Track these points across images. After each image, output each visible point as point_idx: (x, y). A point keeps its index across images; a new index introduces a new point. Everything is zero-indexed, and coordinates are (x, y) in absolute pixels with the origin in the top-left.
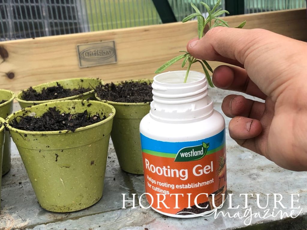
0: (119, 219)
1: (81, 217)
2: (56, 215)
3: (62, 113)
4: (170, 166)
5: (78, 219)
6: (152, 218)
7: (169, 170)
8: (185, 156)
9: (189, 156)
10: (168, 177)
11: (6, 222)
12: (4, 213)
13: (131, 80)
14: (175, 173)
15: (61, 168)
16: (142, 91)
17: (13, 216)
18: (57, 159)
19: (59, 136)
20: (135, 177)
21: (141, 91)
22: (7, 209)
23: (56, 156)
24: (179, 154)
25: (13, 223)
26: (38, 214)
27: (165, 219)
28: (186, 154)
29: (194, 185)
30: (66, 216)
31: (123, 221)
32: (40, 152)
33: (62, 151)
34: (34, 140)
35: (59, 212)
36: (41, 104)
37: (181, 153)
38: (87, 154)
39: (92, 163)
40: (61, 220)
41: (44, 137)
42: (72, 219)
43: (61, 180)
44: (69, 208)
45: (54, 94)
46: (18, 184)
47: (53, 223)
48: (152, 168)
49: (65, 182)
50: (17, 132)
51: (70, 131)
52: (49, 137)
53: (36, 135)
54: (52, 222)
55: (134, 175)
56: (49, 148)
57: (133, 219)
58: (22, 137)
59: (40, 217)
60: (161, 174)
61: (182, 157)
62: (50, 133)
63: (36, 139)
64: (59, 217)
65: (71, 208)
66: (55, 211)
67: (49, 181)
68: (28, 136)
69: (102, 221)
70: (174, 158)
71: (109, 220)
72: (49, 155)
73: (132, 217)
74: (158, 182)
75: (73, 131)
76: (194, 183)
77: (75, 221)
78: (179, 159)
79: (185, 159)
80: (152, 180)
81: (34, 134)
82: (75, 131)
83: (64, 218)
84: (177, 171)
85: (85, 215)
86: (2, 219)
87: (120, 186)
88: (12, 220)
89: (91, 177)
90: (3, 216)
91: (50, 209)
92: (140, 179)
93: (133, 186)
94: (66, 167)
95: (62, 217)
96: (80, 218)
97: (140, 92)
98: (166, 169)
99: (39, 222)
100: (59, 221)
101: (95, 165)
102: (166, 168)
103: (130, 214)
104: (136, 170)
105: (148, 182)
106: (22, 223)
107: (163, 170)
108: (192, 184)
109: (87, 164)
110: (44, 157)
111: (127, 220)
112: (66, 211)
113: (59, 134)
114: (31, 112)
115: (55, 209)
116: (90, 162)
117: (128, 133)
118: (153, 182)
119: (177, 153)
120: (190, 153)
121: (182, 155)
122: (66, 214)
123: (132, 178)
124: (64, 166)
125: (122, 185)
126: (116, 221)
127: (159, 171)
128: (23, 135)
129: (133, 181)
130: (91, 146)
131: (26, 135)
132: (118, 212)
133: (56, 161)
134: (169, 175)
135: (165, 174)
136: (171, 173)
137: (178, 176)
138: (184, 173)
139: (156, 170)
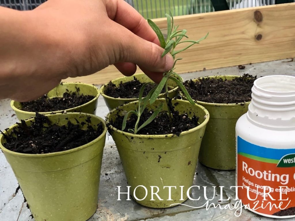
0: (214, 217)
1: (177, 213)
2: (152, 210)
3: (150, 111)
4: (271, 171)
5: (175, 215)
6: (247, 217)
7: (270, 175)
8: (288, 162)
9: (292, 162)
10: (268, 181)
11: (106, 216)
12: (100, 206)
13: (207, 76)
14: (276, 177)
15: (162, 168)
16: (222, 89)
17: (110, 210)
18: (160, 160)
19: (165, 139)
20: (217, 173)
21: (220, 88)
22: (102, 202)
23: (159, 158)
24: (282, 160)
25: (113, 217)
26: (134, 208)
27: (260, 219)
28: (289, 160)
29: (293, 189)
30: (162, 212)
31: (220, 219)
32: (144, 153)
33: (165, 153)
34: (140, 142)
35: (155, 207)
36: (131, 103)
37: (284, 160)
38: (186, 156)
39: (189, 163)
40: (158, 216)
41: (150, 140)
42: (169, 215)
43: (161, 179)
44: (165, 204)
45: (133, 88)
46: (105, 175)
47: (152, 219)
48: (251, 171)
49: (164, 181)
50: (124, 134)
51: (175, 136)
52: (155, 140)
53: (143, 138)
54: (150, 218)
55: (215, 170)
56: (153, 150)
57: (228, 218)
58: (128, 139)
59: (136, 212)
60: (261, 177)
61: (285, 163)
62: (157, 137)
63: (142, 141)
64: (156, 212)
65: (166, 205)
66: (151, 207)
67: (149, 180)
68: (134, 138)
69: (199, 219)
70: (276, 163)
71: (206, 218)
72: (153, 156)
73: (227, 216)
74: (256, 185)
75: (178, 135)
76: (293, 187)
77: (172, 217)
78: (282, 164)
79: (288, 165)
80: (249, 182)
81: (141, 137)
82: (180, 135)
83: (161, 213)
84: (278, 176)
85: (180, 211)
86: (101, 212)
87: (205, 181)
88: (111, 214)
89: (187, 176)
90: (100, 209)
91: (146, 205)
92: (222, 174)
93: (218, 182)
94: (167, 167)
95: (158, 213)
96: (176, 215)
97: (220, 90)
98: (267, 174)
99: (138, 217)
100: (157, 217)
101: (191, 165)
102: (267, 172)
103: (224, 212)
104: (218, 166)
105: (243, 183)
106: (122, 218)
107: (263, 174)
108: (291, 188)
109: (185, 165)
110: (147, 158)
111: (223, 218)
112: (163, 207)
113: (165, 138)
114: (123, 110)
115: (151, 205)
116: (188, 162)
117: (215, 131)
118: (251, 184)
119: (280, 159)
120: (293, 159)
121: (285, 161)
122: (162, 210)
123: (214, 173)
124: (165, 167)
125: (207, 180)
126: (212, 219)
127: (259, 175)
128: (130, 138)
129: (216, 177)
130: (191, 148)
131: (132, 138)
132: (212, 210)
133: (159, 161)
134: (269, 179)
135: (265, 178)
136: (272, 177)
137: (278, 180)
138: (285, 178)
139: (255, 173)
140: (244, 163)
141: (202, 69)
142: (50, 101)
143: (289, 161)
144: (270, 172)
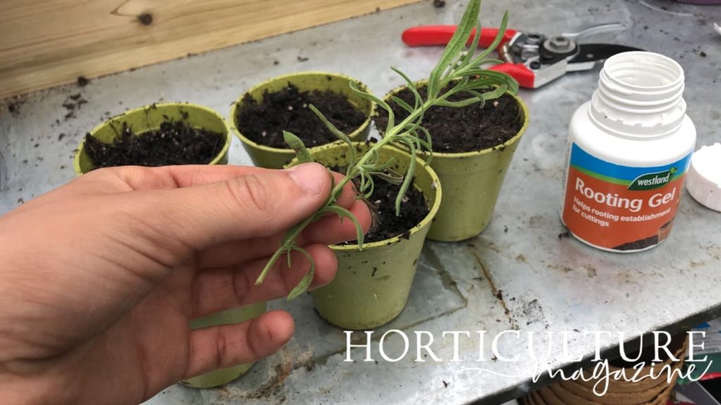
4: (618, 194)
7: (616, 199)
8: (643, 184)
9: (649, 184)
10: (612, 207)
14: (624, 203)
15: (377, 283)
18: (375, 273)
19: (386, 247)
23: (373, 270)
24: (636, 181)
29: (646, 217)
33: (385, 263)
37: (639, 181)
43: (375, 295)
45: (287, 107)
48: (589, 192)
49: (379, 297)
56: (366, 263)
60: (602, 201)
70: (627, 185)
72: (364, 270)
74: (593, 210)
78: (635, 187)
80: (584, 205)
84: (627, 201)
93: (441, 263)
94: (385, 280)
98: (612, 197)
102: (613, 195)
105: (574, 206)
107: (606, 198)
108: (643, 216)
118: (585, 208)
119: (633, 180)
120: (651, 180)
121: (640, 183)
124: (382, 280)
127: (600, 198)
133: (373, 275)
134: (614, 205)
135: (608, 203)
136: (618, 202)
137: (627, 206)
138: (636, 204)
139: (594, 196)
140: (578, 180)
141: (374, 10)
142: (139, 140)
143: (646, 182)
144: (616, 195)
